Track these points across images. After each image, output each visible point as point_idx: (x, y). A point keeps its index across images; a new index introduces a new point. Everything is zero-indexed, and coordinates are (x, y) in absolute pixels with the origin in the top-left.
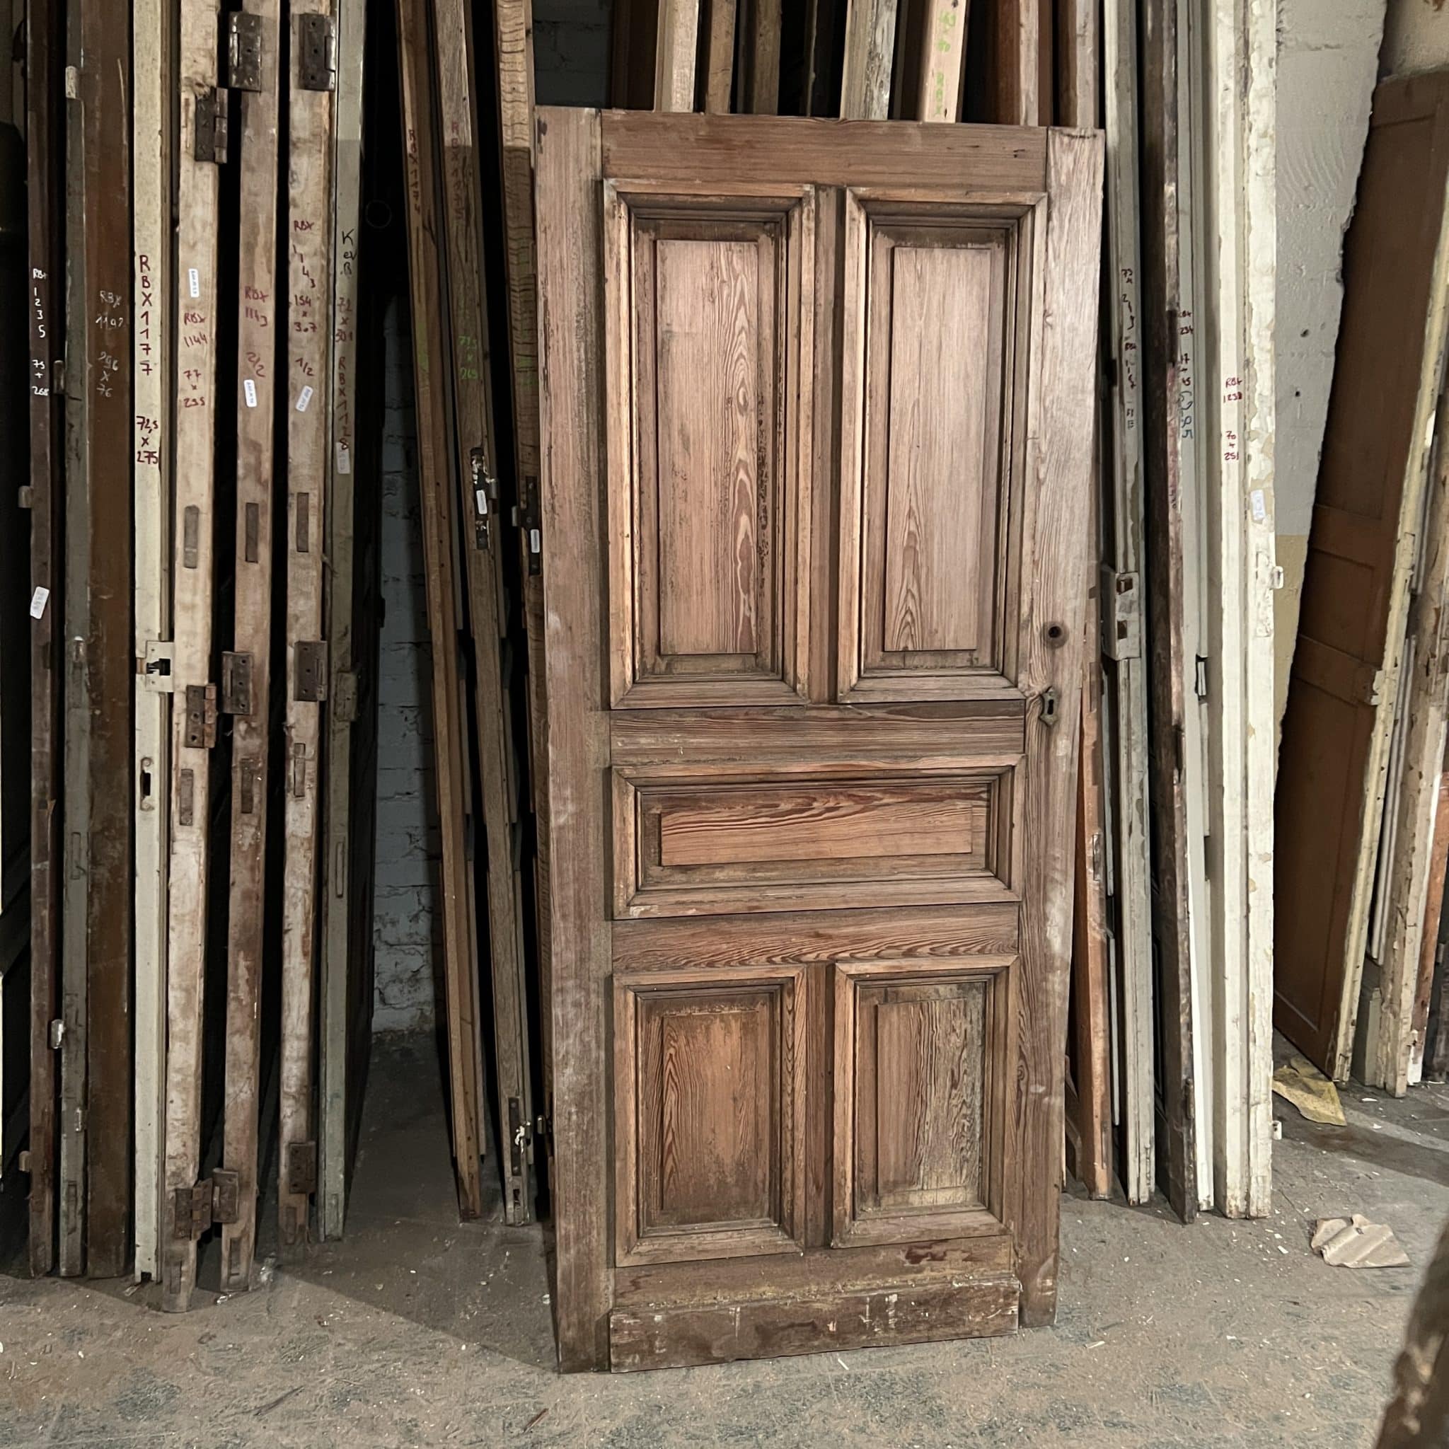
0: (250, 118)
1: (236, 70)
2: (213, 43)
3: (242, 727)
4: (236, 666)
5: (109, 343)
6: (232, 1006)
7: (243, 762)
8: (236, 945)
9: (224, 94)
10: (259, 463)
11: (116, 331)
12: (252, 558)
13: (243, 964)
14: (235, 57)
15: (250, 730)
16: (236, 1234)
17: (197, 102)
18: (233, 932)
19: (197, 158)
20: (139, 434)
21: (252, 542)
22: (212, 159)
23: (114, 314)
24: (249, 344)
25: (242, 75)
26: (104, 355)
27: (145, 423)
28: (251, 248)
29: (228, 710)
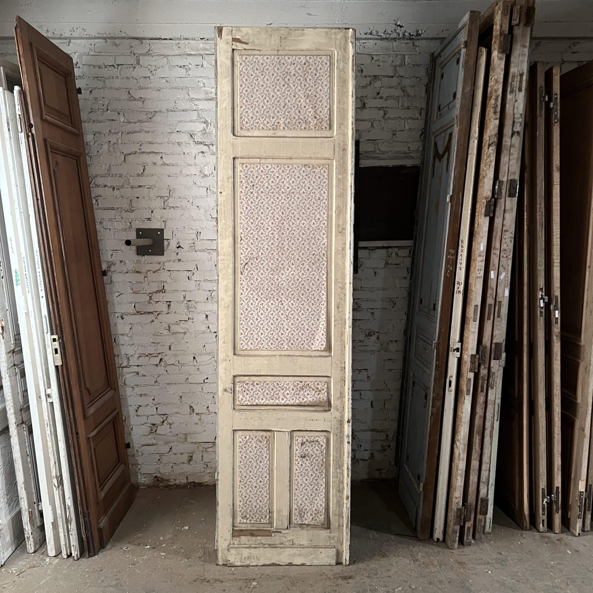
0: (498, 206)
1: (497, 194)
2: (491, 188)
3: (483, 367)
4: (483, 349)
5: (451, 263)
6: (474, 451)
7: (482, 377)
8: (477, 432)
9: (493, 200)
10: (493, 293)
11: (453, 259)
12: (489, 319)
13: (477, 438)
14: (497, 191)
15: (485, 368)
16: (469, 526)
17: (487, 202)
18: (476, 428)
19: (485, 216)
20: (456, 286)
21: (489, 315)
22: (489, 215)
23: (452, 255)
24: (493, 262)
25: (498, 195)
26: (449, 266)
27: (458, 283)
28: (496, 237)
29: (480, 362)
